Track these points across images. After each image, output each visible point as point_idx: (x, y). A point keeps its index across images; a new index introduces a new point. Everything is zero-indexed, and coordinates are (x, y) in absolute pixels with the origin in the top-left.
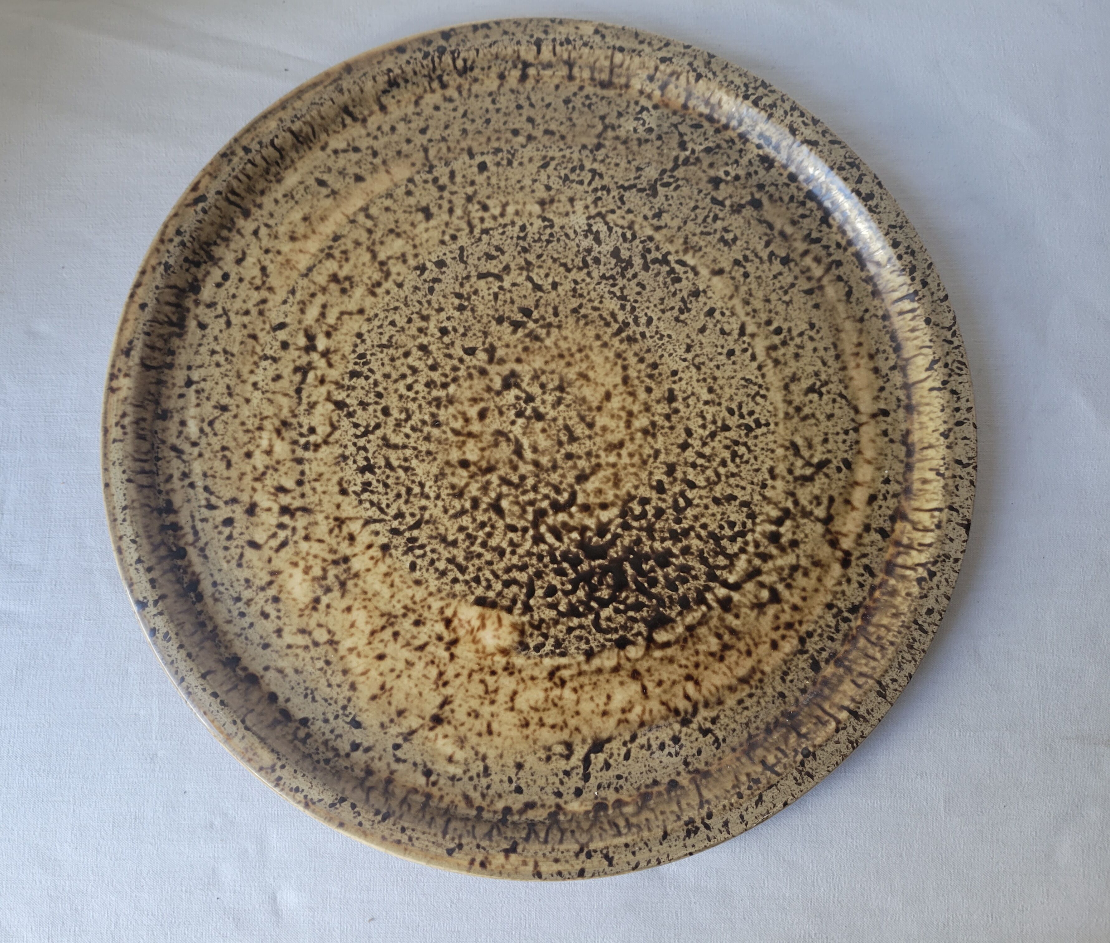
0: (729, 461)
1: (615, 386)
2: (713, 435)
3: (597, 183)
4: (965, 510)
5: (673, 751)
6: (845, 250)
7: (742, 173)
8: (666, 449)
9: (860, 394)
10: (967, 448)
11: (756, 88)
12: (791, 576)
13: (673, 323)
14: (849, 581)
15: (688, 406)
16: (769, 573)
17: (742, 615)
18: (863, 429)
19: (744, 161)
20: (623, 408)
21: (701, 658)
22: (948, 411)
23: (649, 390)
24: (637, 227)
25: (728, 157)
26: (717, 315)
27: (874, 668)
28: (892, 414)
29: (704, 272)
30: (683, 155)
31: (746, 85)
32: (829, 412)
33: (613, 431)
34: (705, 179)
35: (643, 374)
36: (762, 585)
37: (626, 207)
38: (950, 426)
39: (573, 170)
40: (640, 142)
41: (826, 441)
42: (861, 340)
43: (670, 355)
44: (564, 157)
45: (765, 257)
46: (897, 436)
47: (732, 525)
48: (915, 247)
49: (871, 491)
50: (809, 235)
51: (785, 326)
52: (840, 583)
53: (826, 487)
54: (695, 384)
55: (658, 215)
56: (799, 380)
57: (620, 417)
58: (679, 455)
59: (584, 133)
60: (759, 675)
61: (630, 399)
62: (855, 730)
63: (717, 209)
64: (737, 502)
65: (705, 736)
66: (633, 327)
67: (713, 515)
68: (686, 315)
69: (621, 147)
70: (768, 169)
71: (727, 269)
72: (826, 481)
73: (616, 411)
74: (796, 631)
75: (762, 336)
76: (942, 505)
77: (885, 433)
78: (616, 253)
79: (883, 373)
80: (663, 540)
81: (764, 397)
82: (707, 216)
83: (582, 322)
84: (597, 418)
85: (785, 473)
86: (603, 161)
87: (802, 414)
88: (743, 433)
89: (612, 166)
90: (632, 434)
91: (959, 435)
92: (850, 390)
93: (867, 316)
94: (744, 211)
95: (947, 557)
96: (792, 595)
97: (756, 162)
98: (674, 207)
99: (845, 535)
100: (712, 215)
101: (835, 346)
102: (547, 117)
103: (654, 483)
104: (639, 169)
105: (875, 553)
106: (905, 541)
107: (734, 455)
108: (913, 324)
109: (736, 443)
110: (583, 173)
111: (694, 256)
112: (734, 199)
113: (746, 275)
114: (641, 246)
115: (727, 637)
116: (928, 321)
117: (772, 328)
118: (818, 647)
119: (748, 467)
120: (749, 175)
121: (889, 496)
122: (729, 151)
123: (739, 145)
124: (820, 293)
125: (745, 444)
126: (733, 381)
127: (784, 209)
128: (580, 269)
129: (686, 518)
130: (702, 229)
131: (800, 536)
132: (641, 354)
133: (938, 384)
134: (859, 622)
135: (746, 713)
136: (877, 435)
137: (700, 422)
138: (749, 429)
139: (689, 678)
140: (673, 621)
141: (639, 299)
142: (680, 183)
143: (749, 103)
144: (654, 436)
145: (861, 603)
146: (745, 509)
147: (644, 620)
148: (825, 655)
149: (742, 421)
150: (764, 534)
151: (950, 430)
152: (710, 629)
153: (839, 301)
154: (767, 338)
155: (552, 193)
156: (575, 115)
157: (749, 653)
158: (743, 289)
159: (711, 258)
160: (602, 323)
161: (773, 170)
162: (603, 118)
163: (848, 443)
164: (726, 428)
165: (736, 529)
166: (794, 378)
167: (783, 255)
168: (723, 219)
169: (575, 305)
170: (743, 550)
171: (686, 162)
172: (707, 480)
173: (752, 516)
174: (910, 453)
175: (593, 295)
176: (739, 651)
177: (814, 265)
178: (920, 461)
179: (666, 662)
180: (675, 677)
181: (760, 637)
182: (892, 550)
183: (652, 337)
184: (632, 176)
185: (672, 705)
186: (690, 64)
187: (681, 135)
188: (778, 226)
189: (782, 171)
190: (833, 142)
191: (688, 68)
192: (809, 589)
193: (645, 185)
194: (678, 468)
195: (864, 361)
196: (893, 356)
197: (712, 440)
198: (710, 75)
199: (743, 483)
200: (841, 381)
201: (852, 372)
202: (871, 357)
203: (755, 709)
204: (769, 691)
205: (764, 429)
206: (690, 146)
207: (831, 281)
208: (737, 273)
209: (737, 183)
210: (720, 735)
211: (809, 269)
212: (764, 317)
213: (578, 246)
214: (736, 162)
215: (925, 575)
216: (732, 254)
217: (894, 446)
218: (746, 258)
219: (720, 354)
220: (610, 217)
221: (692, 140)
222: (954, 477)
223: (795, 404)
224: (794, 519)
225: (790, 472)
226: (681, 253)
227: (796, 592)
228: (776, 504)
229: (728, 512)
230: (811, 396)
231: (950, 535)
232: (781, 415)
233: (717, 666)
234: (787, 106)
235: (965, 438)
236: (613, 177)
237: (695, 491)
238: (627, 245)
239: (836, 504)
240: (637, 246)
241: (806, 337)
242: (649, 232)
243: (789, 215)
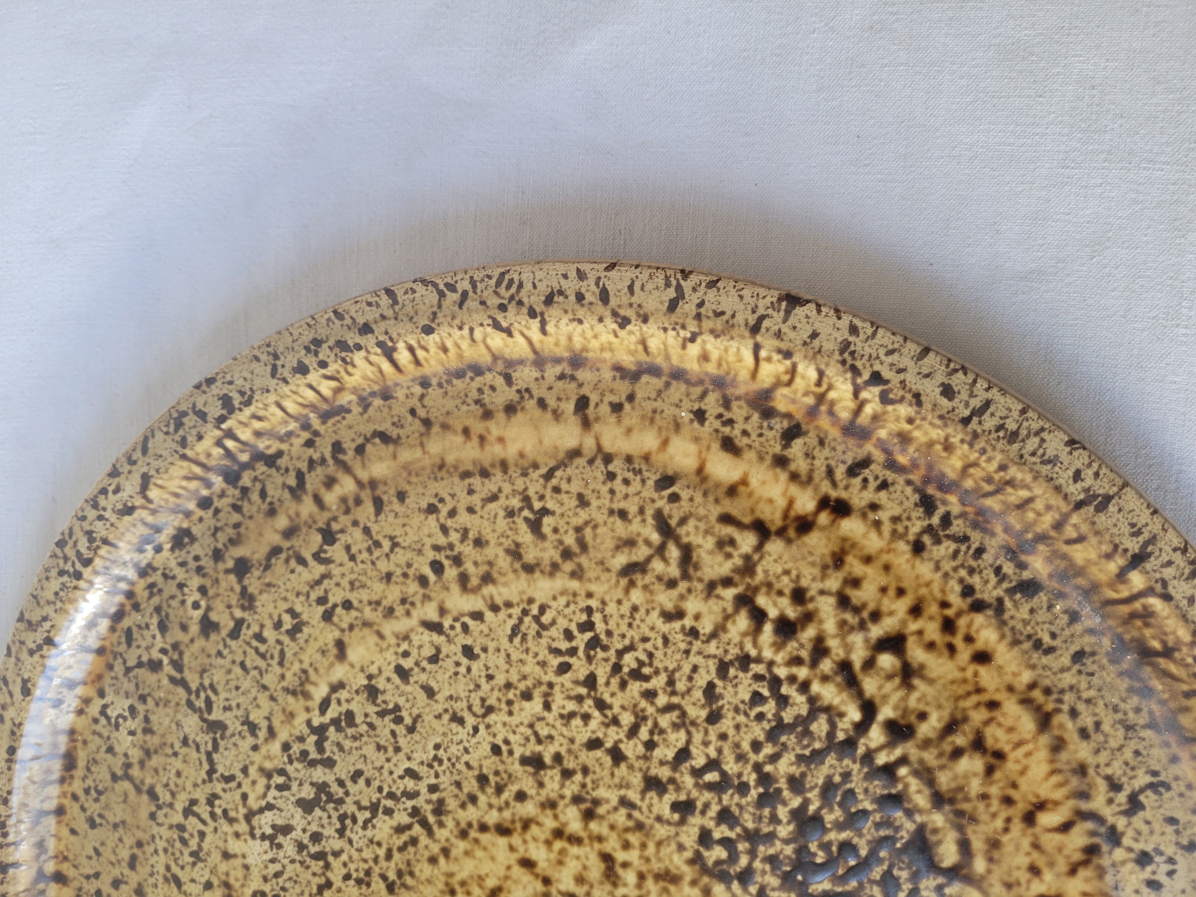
0: (646, 686)
1: (512, 848)
2: (601, 705)
3: (203, 810)
4: (761, 303)
5: (1165, 868)
6: (316, 433)
7: (195, 582)
8: (620, 787)
9: (548, 442)
10: (649, 286)
11: (66, 559)
12: (857, 610)
13: (416, 736)
14: (874, 507)
15: (551, 737)
16: (848, 648)
17: (922, 707)
18: (608, 447)
19: (180, 574)
20: (548, 843)
21: (994, 790)
22: (581, 313)
23: (521, 796)
24: (268, 765)
25: (173, 597)
26: (407, 663)
27: (1049, 508)
28: (586, 391)
29: (339, 672)
30: (168, 669)
31: (62, 573)
32: (574, 502)
33: (585, 868)
34: (200, 643)
35: (495, 801)
36: (869, 664)
37: (240, 776)
38: (608, 313)
39: (184, 842)
40: (148, 731)
41: (623, 514)
42: (459, 428)
43: (466, 751)
44: (165, 850)
45: (321, 569)
46: (623, 388)
47: (757, 698)
48: (307, 337)
49: (716, 446)
50: (291, 489)
51: (431, 555)
52: (877, 524)
53: (702, 526)
54: (514, 720)
55: (253, 728)
56: (518, 545)
57: (562, 852)
58: (631, 767)
59: (134, 811)
60: (1037, 694)
61: (534, 829)
62: (1169, 563)
63: (246, 633)
64: (719, 683)
65: (1142, 807)
66: (420, 802)
67: (737, 727)
68: (404, 713)
69: (155, 761)
70: (193, 539)
71: (337, 634)
72: (692, 522)
73: (553, 856)
74: (959, 614)
75: (444, 595)
76: (750, 343)
77: (617, 408)
78: (306, 806)
79: (516, 397)
80: (774, 819)
81: (543, 609)
82: (257, 650)
83: (409, 880)
84: (563, 887)
85: (674, 593)
86: (173, 794)
87: (576, 549)
88: (600, 654)
89: (180, 781)
90: (591, 838)
91: (625, 299)
92: (540, 460)
93: (422, 413)
94: (250, 590)
95: (845, 346)
96: (891, 613)
97: (182, 555)
98: (241, 700)
99: (791, 503)
100: (255, 643)
101: (466, 475)
102: (113, 858)
103: (676, 817)
104: (185, 742)
105: (826, 452)
106: (810, 400)
107: (636, 675)
108: (433, 350)
109: (617, 668)
110: (189, 827)
111: (315, 684)
112: (234, 602)
113: (347, 605)
114: (296, 765)
115: (960, 740)
116: (428, 330)
117: (432, 577)
118: (993, 580)
119: (659, 654)
120: (199, 570)
121: (727, 415)
122: (166, 595)
123: (157, 577)
124: (381, 488)
125: (620, 653)
126: (514, 657)
127: (251, 524)
128: (327, 866)
129: (740, 775)
130: (275, 662)
131: (786, 584)
132: (463, 797)
133: (535, 324)
134: (952, 499)
135: (1106, 727)
136: (619, 421)
137: (577, 722)
138: (594, 643)
139: (1029, 819)
140: (921, 829)
141: (376, 784)
142: (207, 682)
143: (87, 572)
144: (596, 802)
145: (916, 490)
146: (732, 672)
147: (915, 877)
148: (1008, 568)
149: (581, 653)
150: (778, 646)
151: (615, 314)
152: (942, 767)
153: (395, 457)
154: (447, 589)
155: (215, 882)
156: (111, 818)
157: (993, 705)
158: (368, 613)
159: (318, 656)
160: (411, 849)
161: (195, 530)
162: (115, 778)
163: (630, 475)
164: (590, 681)
165: (766, 692)
166: (515, 553)
167: (319, 538)
168: (262, 626)
169: (382, 886)
170: (804, 687)
171: (178, 666)
172: (676, 726)
173: (745, 661)
174: (654, 371)
175: (367, 854)
176: (987, 723)
177: (338, 491)
178: (667, 357)
179: (996, 855)
180: (1026, 843)
181: (965, 681)
182: (824, 422)
183: (437, 776)
184: (194, 755)
185: (1078, 856)
186: (31, 653)
187: (140, 665)
188: (276, 539)
189: (195, 518)
190: (145, 451)
191: (36, 657)
192: (883, 580)
193: (208, 738)
194: (653, 772)
195: (495, 428)
196: (488, 377)
197: (610, 707)
198: (47, 625)
199: (687, 669)
200: (525, 474)
201: (511, 452)
202: (487, 415)
203: (1100, 709)
204: (1068, 679)
205: (597, 618)
206: (156, 655)
207: (364, 466)
208: (343, 617)
209: (211, 593)
210: (1143, 779)
211: (343, 500)
212: (413, 588)
213: (293, 861)
214: (181, 586)
215: (876, 390)
216: (314, 622)
217: (640, 395)
218: (322, 601)
219: (469, 670)
220: (254, 803)
221: (148, 648)
222: (698, 317)
223: (558, 558)
224: (756, 590)
225: (672, 584)
226: (310, 704)
227: (887, 604)
228: (727, 617)
229: (735, 701)
230: (546, 529)
231: (805, 336)
232: (574, 585)
233: (1011, 766)
234: (92, 514)
235: (631, 288)
236: (195, 785)
237: (694, 750)
238: (295, 786)
239: (735, 513)
240: (296, 769)
241: (449, 523)
242: (276, 747)
243: (260, 518)
